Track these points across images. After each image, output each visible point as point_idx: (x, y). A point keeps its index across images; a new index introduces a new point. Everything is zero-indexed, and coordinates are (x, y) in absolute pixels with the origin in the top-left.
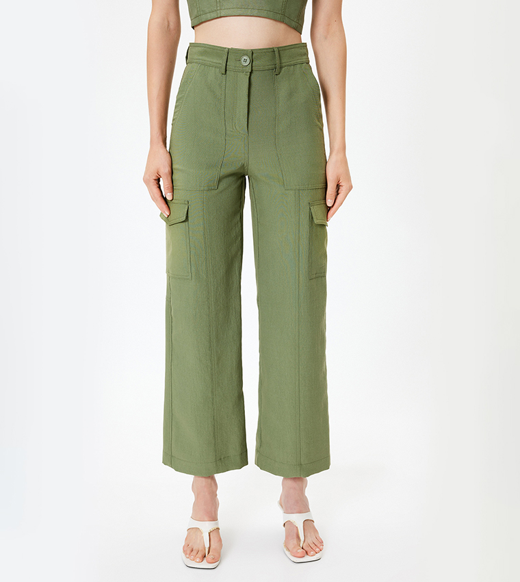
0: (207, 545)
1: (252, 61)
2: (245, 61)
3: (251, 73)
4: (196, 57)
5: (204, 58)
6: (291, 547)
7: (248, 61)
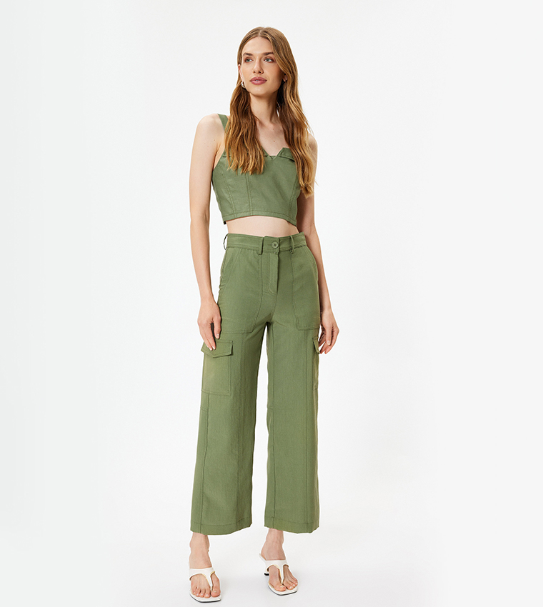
0: (211, 585)
1: (279, 245)
2: (275, 245)
3: (279, 253)
4: (236, 243)
5: (244, 244)
6: (275, 584)
7: (277, 246)
